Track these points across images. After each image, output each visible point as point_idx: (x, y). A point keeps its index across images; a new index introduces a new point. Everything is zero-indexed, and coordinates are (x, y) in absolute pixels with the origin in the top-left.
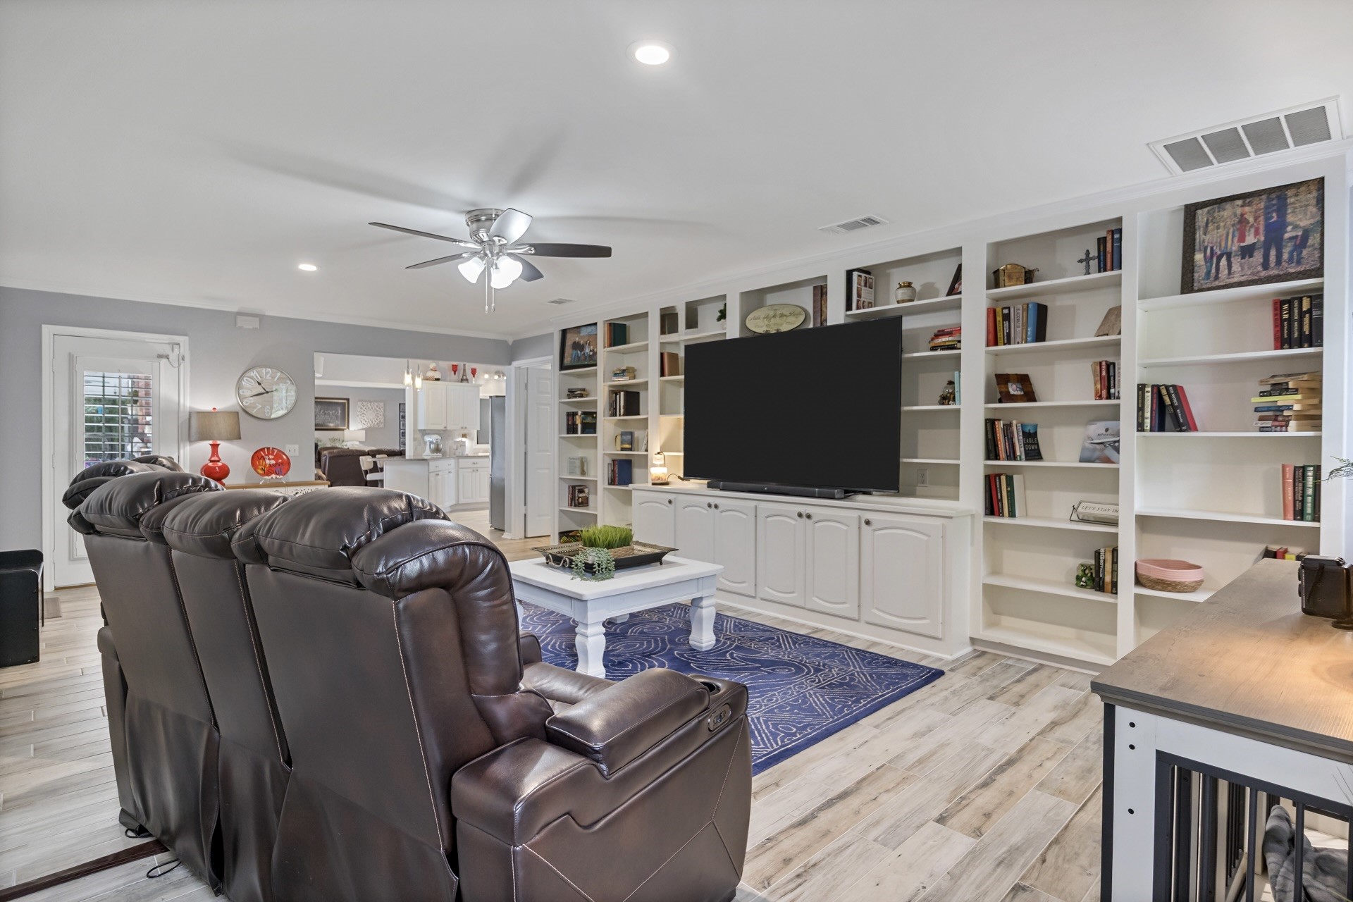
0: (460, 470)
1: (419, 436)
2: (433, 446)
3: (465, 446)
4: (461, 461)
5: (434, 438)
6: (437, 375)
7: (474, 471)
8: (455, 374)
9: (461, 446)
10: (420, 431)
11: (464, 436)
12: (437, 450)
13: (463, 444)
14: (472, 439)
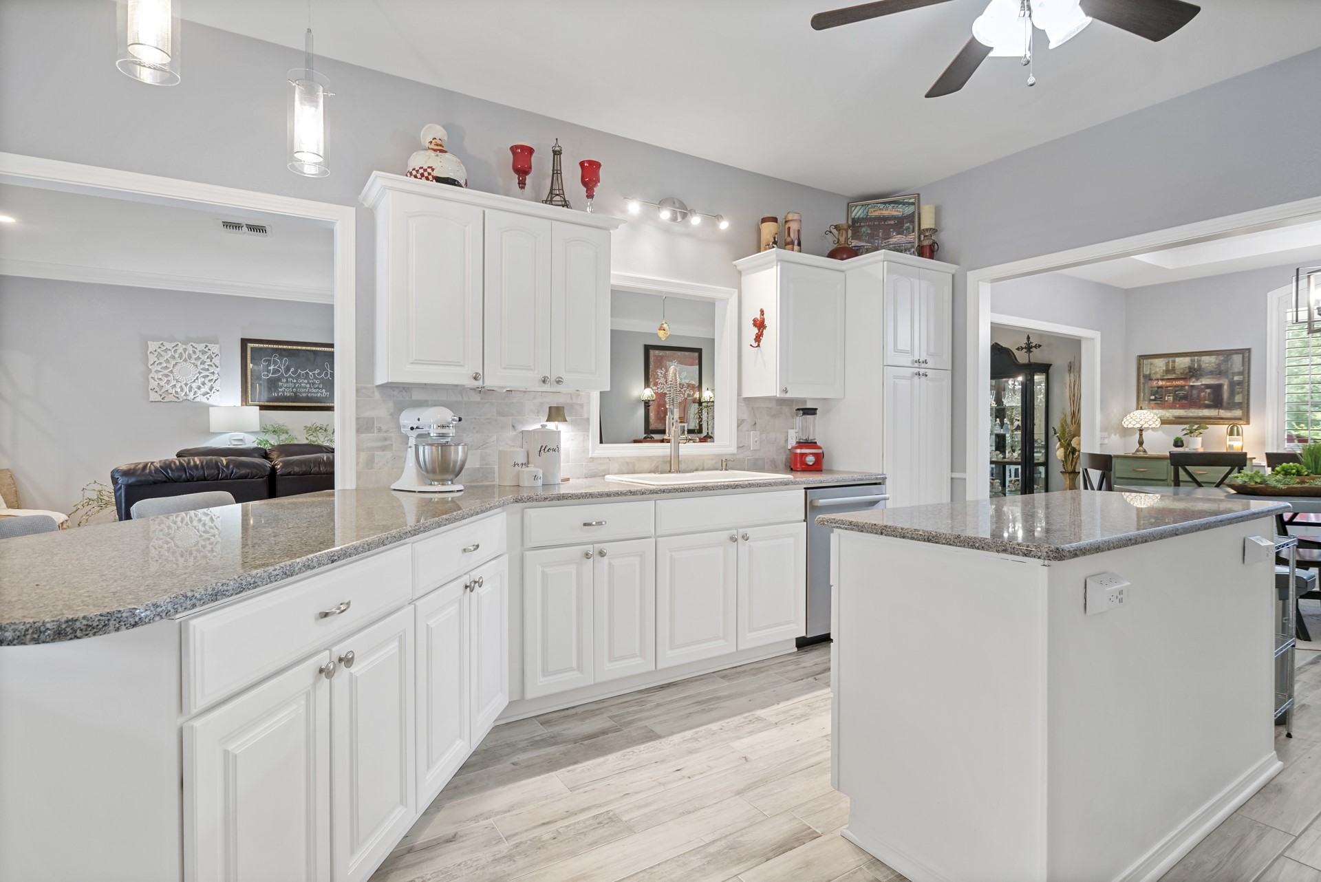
0: (529, 555)
1: (380, 411)
2: (426, 453)
3: (556, 450)
4: (537, 515)
5: (433, 418)
6: (446, 165)
7: (587, 556)
8: (522, 184)
9: (543, 449)
10: (389, 388)
11: (556, 413)
12: (443, 469)
13: (549, 448)
14: (583, 424)
